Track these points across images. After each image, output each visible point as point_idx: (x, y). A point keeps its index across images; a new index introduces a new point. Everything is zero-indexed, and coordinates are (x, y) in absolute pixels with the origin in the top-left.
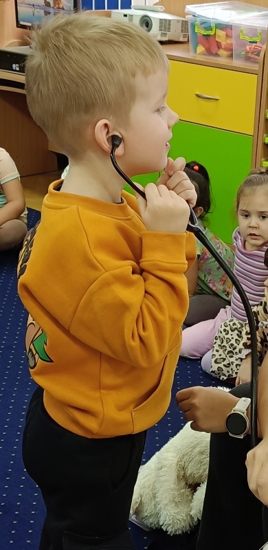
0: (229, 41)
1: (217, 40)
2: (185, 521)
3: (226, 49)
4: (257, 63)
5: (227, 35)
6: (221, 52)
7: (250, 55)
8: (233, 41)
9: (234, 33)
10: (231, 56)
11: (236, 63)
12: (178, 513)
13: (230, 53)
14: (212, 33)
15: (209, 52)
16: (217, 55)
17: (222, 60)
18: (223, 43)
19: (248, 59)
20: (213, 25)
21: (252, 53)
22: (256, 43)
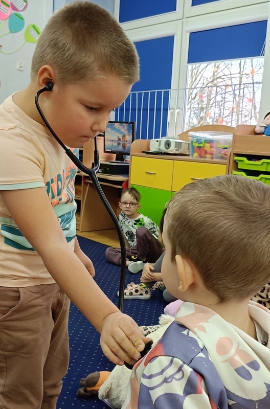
0: (211, 149)
1: (205, 149)
3: (210, 154)
4: (226, 159)
5: (211, 146)
6: (208, 156)
8: (214, 150)
9: (214, 145)
11: (215, 160)
13: (212, 156)
14: (202, 145)
15: (201, 156)
16: (205, 157)
17: (208, 159)
18: (209, 151)
19: (222, 158)
20: (203, 141)
21: (225, 155)
22: (227, 148)
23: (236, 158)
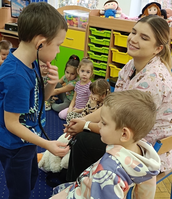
0: (77, 22)
1: (73, 21)
2: (58, 168)
3: (76, 24)
4: (85, 28)
5: (76, 20)
6: (74, 25)
7: (83, 26)
8: (78, 22)
9: (78, 19)
10: (77, 26)
11: (79, 28)
12: (56, 165)
13: (77, 25)
14: (72, 19)
15: (71, 25)
16: (73, 26)
17: (75, 28)
18: (75, 22)
19: (83, 27)
20: (72, 16)
21: (84, 25)
22: (85, 22)
23: (91, 29)
